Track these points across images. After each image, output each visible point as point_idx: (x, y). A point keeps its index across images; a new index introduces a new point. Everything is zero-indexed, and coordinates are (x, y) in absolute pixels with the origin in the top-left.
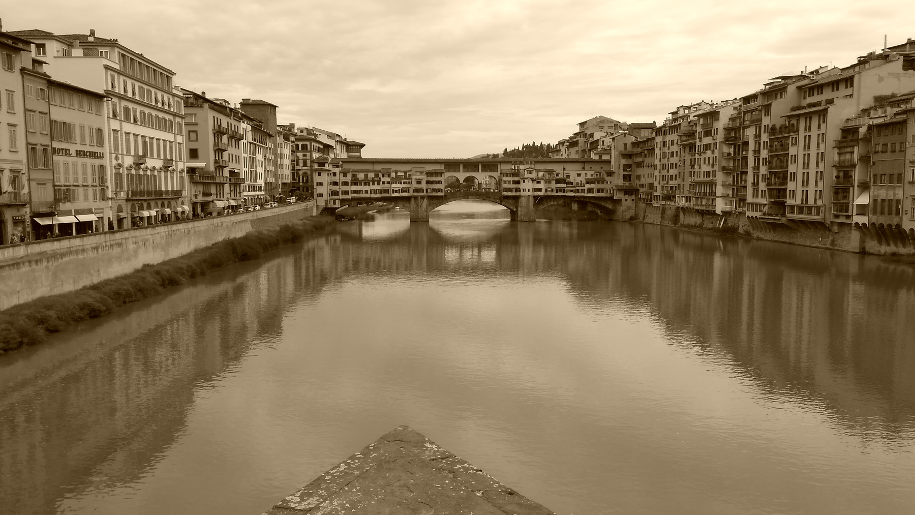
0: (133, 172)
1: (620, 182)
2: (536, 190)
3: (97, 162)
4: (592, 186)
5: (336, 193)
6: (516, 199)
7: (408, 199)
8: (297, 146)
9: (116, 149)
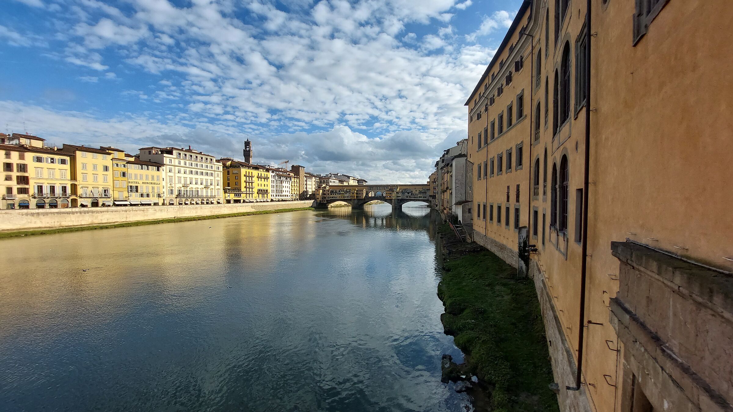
0: (183, 189)
1: (432, 194)
2: (398, 197)
3: (155, 186)
4: (422, 195)
5: (325, 198)
6: (391, 200)
7: (351, 200)
8: (321, 181)
9: (171, 181)
